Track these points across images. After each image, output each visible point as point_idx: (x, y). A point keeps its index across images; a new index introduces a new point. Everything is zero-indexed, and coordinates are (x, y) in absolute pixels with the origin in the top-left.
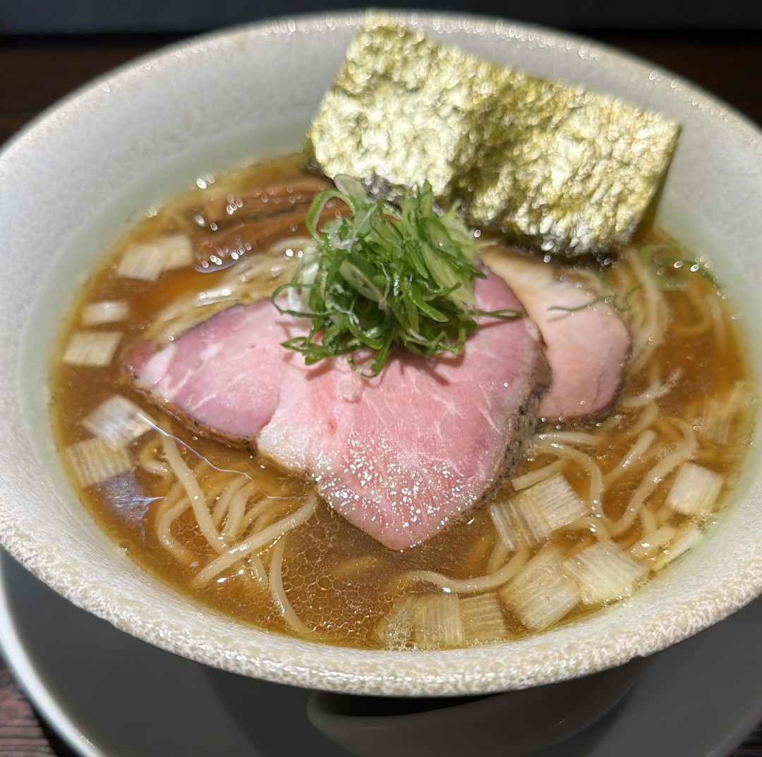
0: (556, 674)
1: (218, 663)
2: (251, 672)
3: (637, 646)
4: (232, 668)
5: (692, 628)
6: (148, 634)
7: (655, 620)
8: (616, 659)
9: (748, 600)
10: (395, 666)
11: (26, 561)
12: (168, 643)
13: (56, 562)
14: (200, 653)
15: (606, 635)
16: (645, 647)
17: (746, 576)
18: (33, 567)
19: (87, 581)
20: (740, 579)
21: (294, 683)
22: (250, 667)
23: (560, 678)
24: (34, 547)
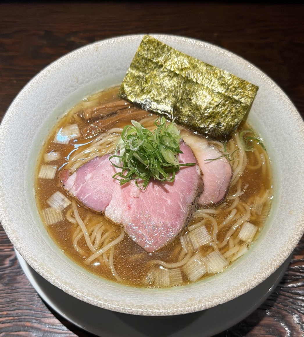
0: (195, 310)
1: (95, 304)
2: (105, 308)
3: (219, 302)
4: (99, 306)
5: (237, 296)
6: (74, 295)
7: (226, 293)
8: (213, 306)
9: (255, 286)
10: (147, 306)
11: (36, 269)
12: (80, 298)
13: (45, 270)
14: (90, 301)
15: (211, 297)
16: (222, 302)
17: (255, 278)
18: (38, 271)
19: (55, 276)
20: (253, 279)
21: (117, 311)
22: (104, 306)
23: (196, 311)
24: (38, 265)
